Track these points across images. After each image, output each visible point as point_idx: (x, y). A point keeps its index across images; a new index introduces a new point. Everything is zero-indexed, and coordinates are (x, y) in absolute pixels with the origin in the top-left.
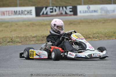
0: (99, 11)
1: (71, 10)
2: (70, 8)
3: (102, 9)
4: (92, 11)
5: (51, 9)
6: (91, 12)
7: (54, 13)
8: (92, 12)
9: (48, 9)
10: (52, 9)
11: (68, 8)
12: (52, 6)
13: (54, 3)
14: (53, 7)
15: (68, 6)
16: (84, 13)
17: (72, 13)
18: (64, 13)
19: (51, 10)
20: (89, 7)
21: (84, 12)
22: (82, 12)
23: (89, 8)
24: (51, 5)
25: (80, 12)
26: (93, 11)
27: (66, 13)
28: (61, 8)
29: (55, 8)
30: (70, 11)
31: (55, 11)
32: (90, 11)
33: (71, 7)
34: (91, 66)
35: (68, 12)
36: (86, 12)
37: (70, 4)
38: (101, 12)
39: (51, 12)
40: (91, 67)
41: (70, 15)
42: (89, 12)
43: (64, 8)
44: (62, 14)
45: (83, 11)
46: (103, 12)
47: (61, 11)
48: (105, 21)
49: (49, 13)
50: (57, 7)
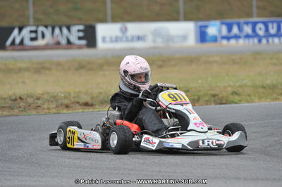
0: (150, 38)
1: (81, 34)
2: (79, 31)
3: (156, 34)
4: (133, 37)
5: (31, 32)
6: (130, 39)
7: (40, 42)
8: (132, 39)
9: (26, 32)
10: (36, 32)
11: (74, 29)
12: (34, 25)
13: (40, 16)
14: (37, 26)
15: (74, 25)
16: (111, 41)
17: (83, 42)
18: (64, 42)
19: (33, 35)
20: (126, 29)
21: (114, 39)
22: (108, 39)
23: (124, 30)
24: (32, 21)
25: (104, 39)
26: (135, 39)
27: (69, 42)
28: (57, 31)
29: (41, 29)
30: (80, 38)
31: (43, 36)
32: (127, 38)
33: (81, 27)
34: (132, 170)
35: (74, 39)
36: (117, 40)
37: (80, 19)
38: (154, 41)
39: (32, 39)
40: (132, 172)
41: (80, 47)
42: (124, 39)
43: (65, 30)
44: (58, 43)
45: (111, 38)
46: (159, 40)
47: (58, 36)
48: (164, 61)
49: (27, 42)
50: (46, 27)
